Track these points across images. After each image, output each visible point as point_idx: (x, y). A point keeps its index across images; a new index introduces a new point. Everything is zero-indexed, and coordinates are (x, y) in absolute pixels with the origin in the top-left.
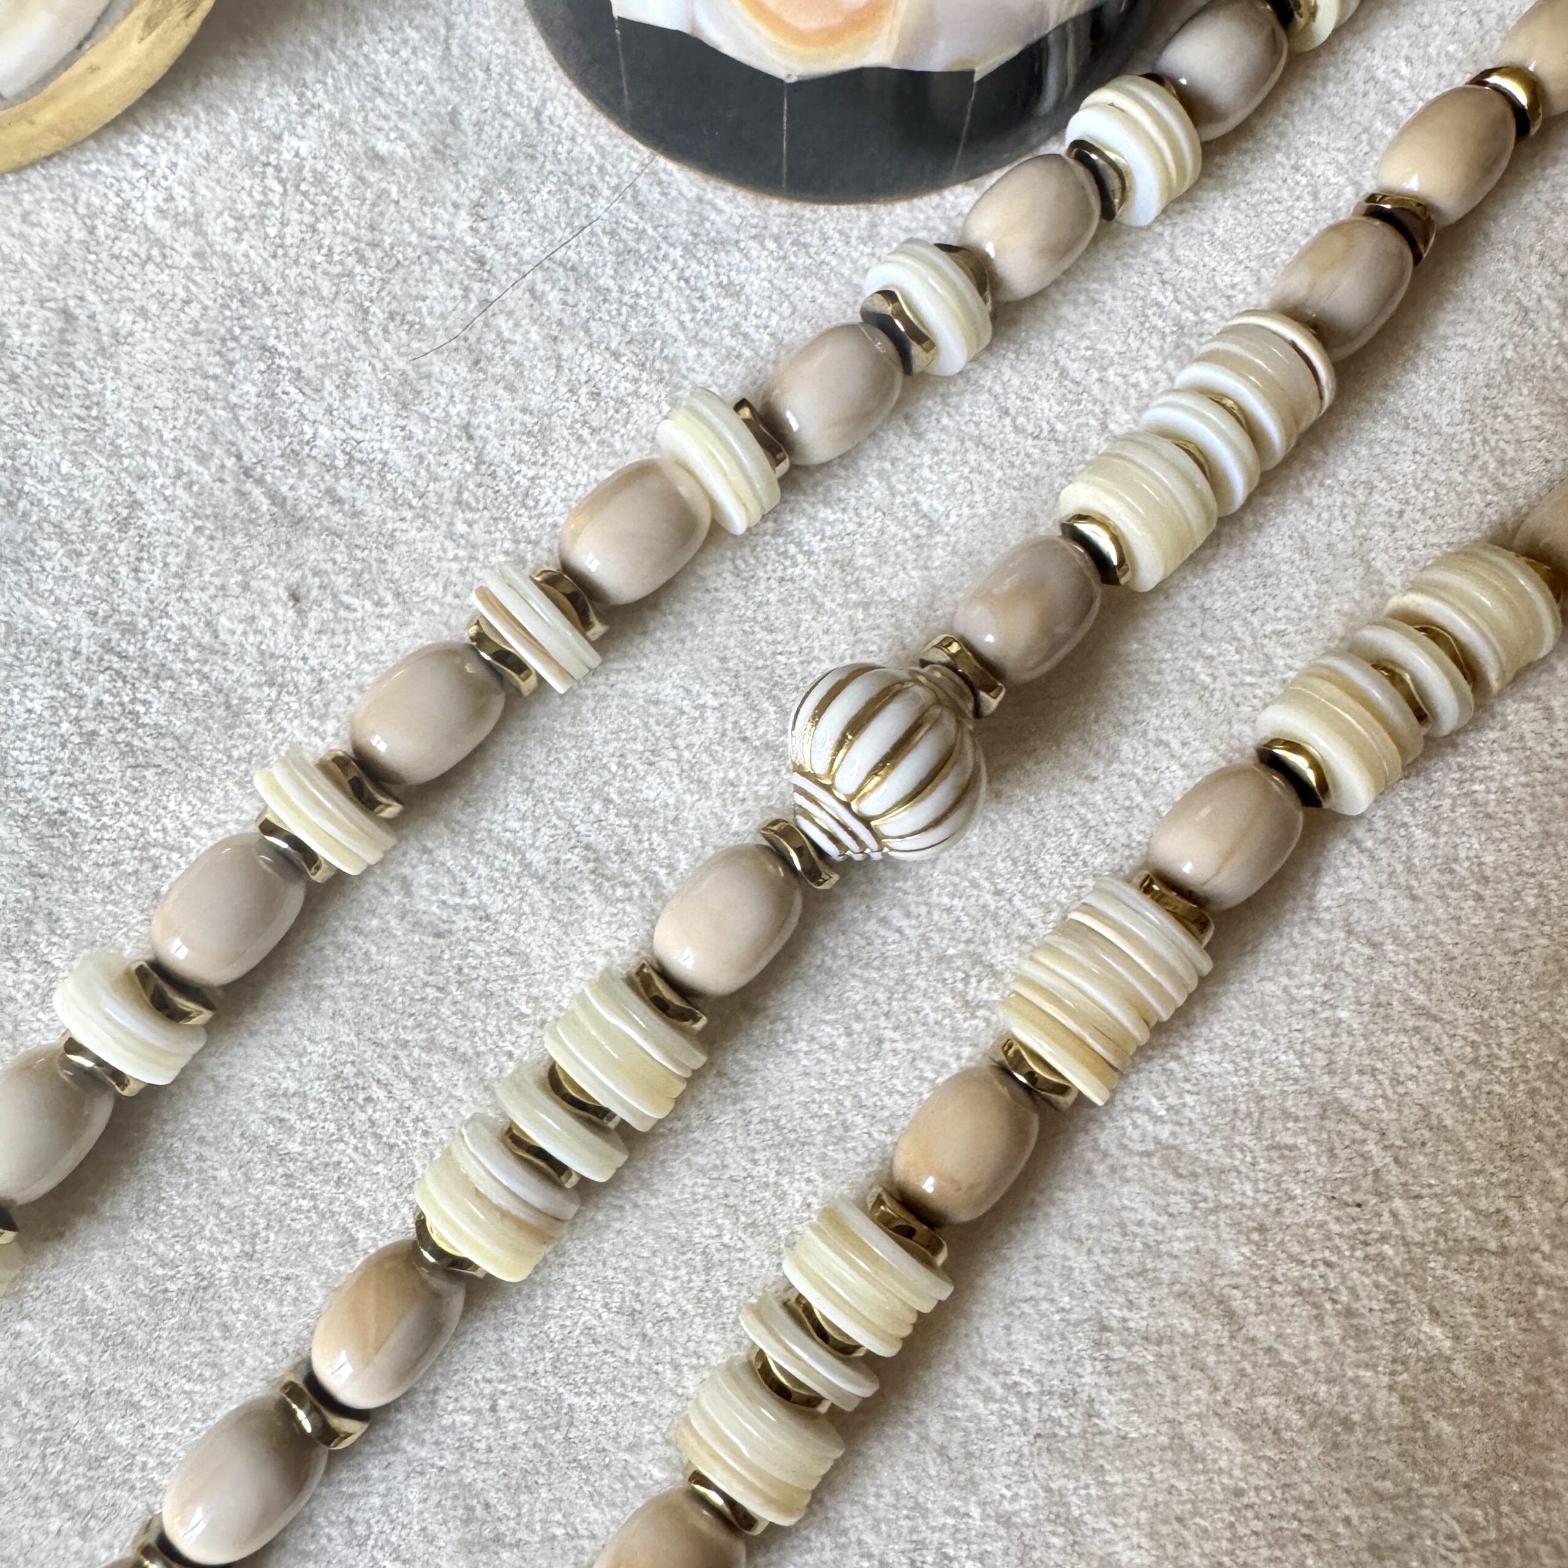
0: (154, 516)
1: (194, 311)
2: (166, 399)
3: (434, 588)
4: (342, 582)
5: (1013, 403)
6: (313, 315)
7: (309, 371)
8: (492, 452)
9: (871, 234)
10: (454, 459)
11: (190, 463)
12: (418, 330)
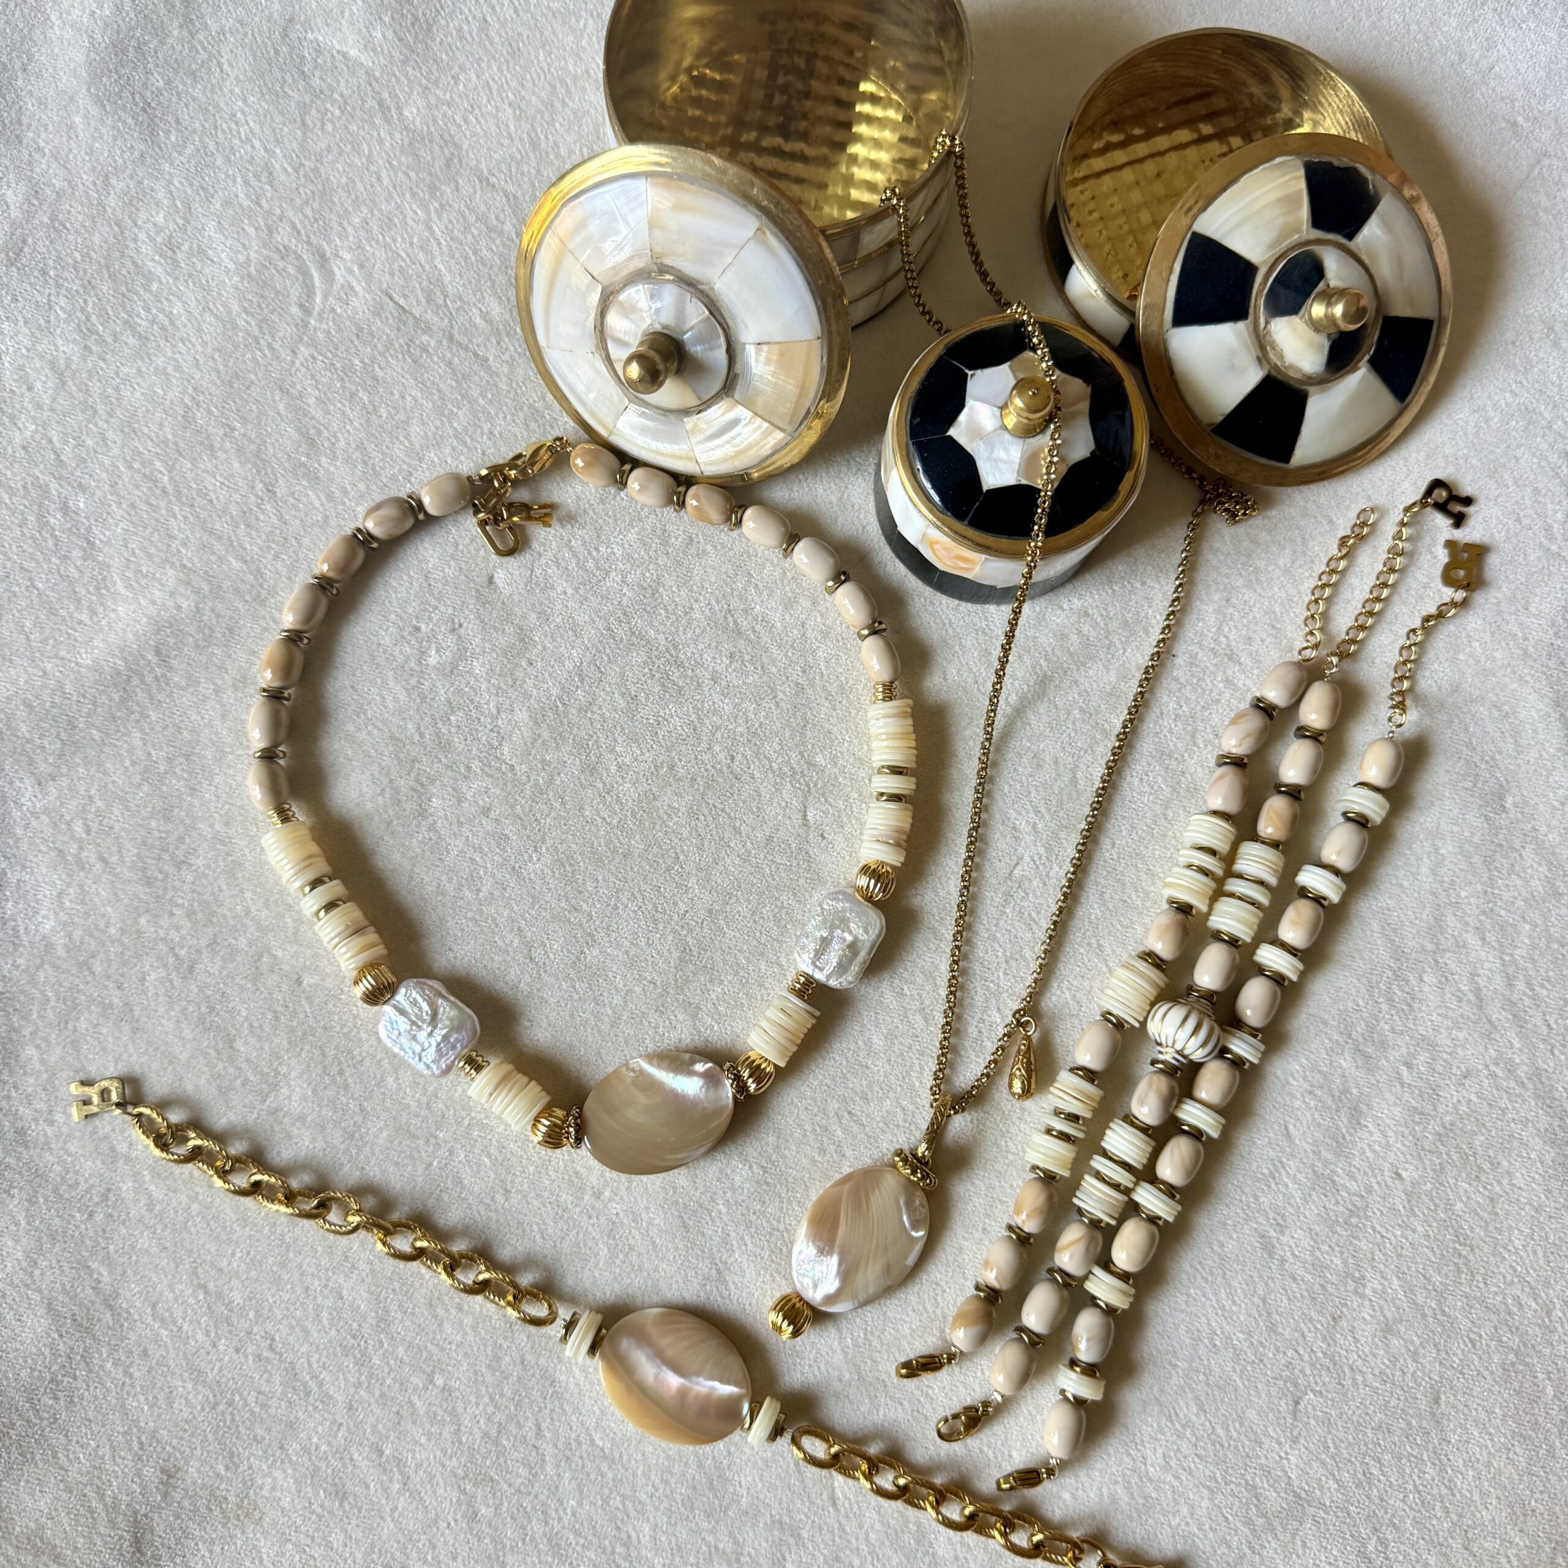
0: (697, 615)
1: (732, 553)
2: (713, 579)
3: (774, 670)
4: (747, 657)
5: (980, 681)
6: (769, 568)
7: (760, 585)
8: (808, 634)
9: (956, 609)
10: (795, 632)
11: (713, 602)
12: (799, 586)
